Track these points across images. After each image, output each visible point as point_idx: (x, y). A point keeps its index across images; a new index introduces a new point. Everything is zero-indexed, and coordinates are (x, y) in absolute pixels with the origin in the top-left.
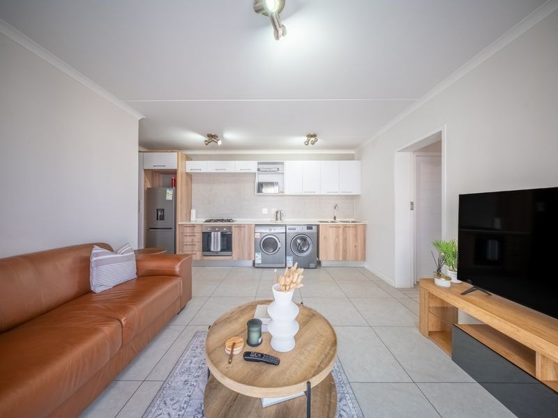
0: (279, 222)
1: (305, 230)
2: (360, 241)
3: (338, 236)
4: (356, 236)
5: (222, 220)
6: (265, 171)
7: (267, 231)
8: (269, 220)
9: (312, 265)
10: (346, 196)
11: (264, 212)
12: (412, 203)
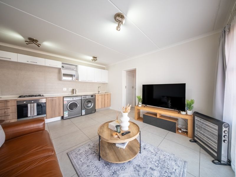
0: (75, 95)
1: (90, 97)
2: (109, 99)
3: (102, 99)
4: (108, 98)
5: (32, 96)
6: (67, 68)
7: (72, 99)
8: (68, 94)
9: (93, 112)
10: (102, 83)
11: (64, 90)
12: (126, 86)
